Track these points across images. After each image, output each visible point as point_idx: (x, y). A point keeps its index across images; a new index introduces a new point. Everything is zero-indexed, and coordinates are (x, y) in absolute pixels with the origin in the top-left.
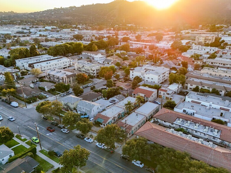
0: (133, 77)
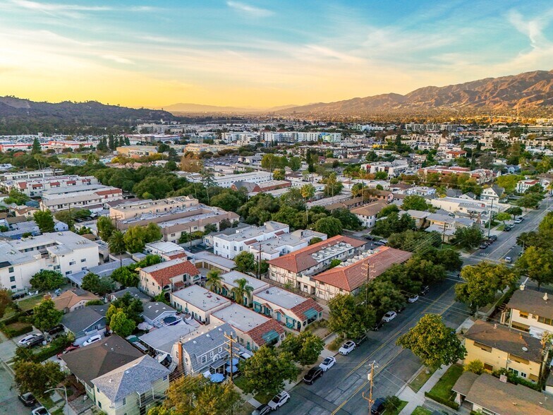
0: (13, 283)
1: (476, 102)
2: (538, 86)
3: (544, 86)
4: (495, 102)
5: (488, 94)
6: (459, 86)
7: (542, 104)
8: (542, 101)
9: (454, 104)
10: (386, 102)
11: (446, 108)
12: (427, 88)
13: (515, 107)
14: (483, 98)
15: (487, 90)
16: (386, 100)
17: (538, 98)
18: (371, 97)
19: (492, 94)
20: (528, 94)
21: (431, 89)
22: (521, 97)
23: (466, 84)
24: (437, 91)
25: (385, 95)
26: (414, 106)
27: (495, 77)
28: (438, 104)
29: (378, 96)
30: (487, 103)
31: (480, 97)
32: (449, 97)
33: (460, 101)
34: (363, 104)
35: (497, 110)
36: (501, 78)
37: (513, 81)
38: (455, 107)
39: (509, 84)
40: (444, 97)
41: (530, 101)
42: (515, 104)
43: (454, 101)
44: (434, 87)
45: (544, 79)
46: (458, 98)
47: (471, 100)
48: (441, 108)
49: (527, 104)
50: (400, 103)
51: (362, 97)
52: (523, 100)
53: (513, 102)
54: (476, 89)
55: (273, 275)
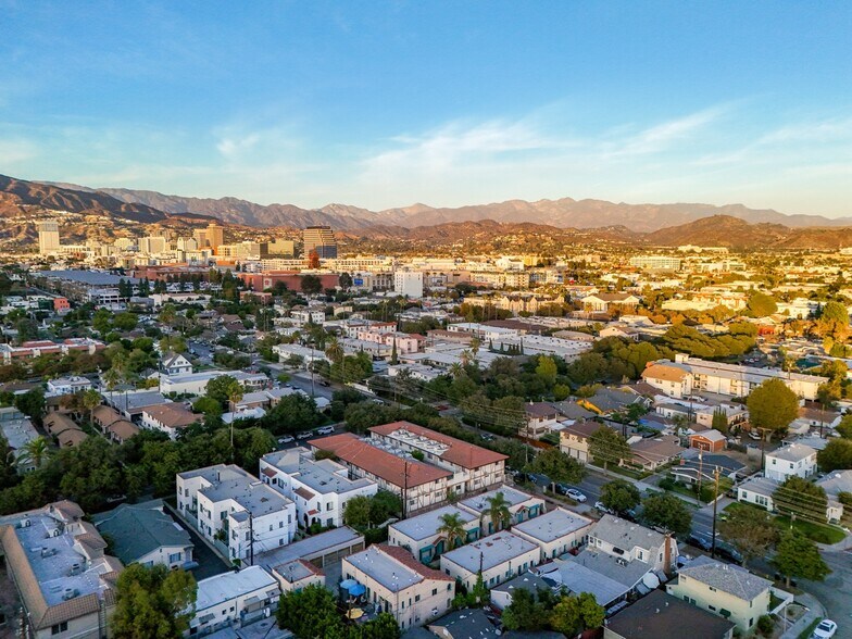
55: (412, 503)
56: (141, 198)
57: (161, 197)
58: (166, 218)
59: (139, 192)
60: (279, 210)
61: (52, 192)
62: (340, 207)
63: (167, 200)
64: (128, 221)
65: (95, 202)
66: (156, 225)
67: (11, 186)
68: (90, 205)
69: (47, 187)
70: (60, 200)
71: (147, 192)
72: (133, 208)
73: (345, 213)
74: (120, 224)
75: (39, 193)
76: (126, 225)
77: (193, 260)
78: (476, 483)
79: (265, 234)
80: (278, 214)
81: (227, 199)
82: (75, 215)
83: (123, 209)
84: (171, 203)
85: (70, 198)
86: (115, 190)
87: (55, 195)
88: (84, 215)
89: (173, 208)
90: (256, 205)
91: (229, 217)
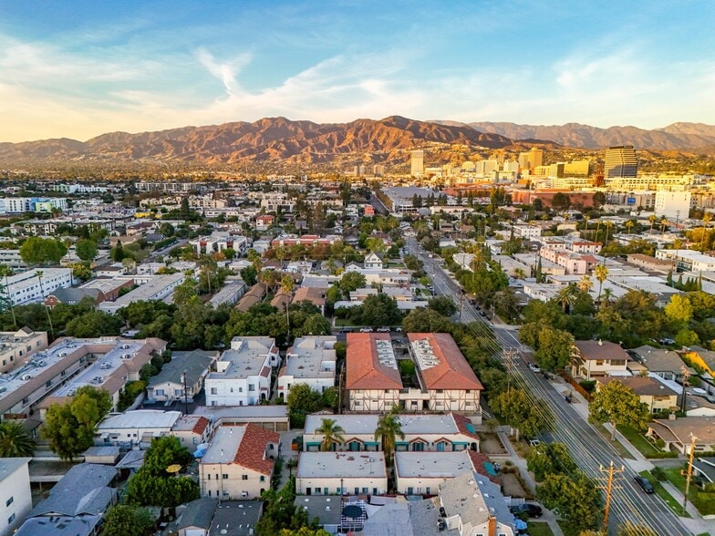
1: (184, 155)
2: (245, 139)
3: (251, 139)
4: (206, 156)
5: (195, 146)
6: (157, 134)
7: (255, 159)
8: (255, 156)
9: (158, 156)
10: (58, 150)
11: (149, 161)
12: (116, 133)
13: (229, 162)
14: (190, 150)
15: (192, 141)
16: (59, 148)
17: (250, 152)
18: (31, 143)
19: (199, 145)
20: (238, 148)
21: (121, 135)
22: (231, 151)
23: (165, 131)
24: (130, 139)
25: (53, 140)
26: (104, 157)
27: (198, 126)
28: (137, 155)
29: (43, 141)
30: (197, 156)
31: (186, 149)
32: (149, 147)
33: (165, 153)
34: (19, 152)
35: (211, 165)
36: (204, 127)
37: (218, 132)
38: (160, 159)
39: (215, 135)
40: (142, 146)
41: (243, 155)
42: (228, 158)
43: (156, 152)
44: (126, 133)
45: (250, 132)
46: (159, 149)
47: (177, 152)
48: (142, 160)
49: (240, 158)
50: (83, 153)
51: (15, 142)
52: (235, 154)
53: (225, 156)
54: (179, 139)
55: (357, 404)
56: (499, 128)
57: (514, 127)
58: (511, 144)
59: (499, 123)
60: (618, 132)
61: (434, 128)
62: (686, 125)
63: (519, 128)
64: (482, 148)
65: (461, 134)
66: (501, 150)
67: (409, 126)
68: (457, 136)
69: (430, 125)
70: (438, 134)
71: (504, 124)
72: (487, 137)
73: (690, 131)
74: (475, 150)
75: (425, 130)
76: (479, 151)
77: (505, 179)
78: (437, 404)
79: (592, 155)
80: (617, 135)
81: (570, 124)
82: (446, 145)
83: (480, 139)
84: (523, 132)
85: (444, 132)
86: (481, 123)
87: (435, 131)
88: (452, 144)
89: (523, 135)
90: (597, 129)
91: (570, 141)
